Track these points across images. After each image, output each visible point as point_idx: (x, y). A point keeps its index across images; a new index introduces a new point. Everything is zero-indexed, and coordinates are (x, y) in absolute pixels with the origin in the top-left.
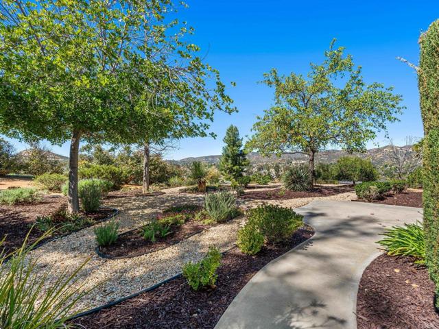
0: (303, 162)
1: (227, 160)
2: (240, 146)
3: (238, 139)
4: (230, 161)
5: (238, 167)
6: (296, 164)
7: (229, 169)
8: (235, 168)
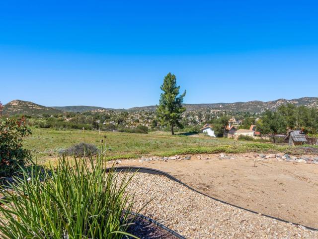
0: (218, 111)
1: (164, 107)
2: (177, 94)
3: (176, 88)
4: (167, 109)
5: (175, 114)
6: (213, 112)
7: (165, 115)
8: (172, 115)
